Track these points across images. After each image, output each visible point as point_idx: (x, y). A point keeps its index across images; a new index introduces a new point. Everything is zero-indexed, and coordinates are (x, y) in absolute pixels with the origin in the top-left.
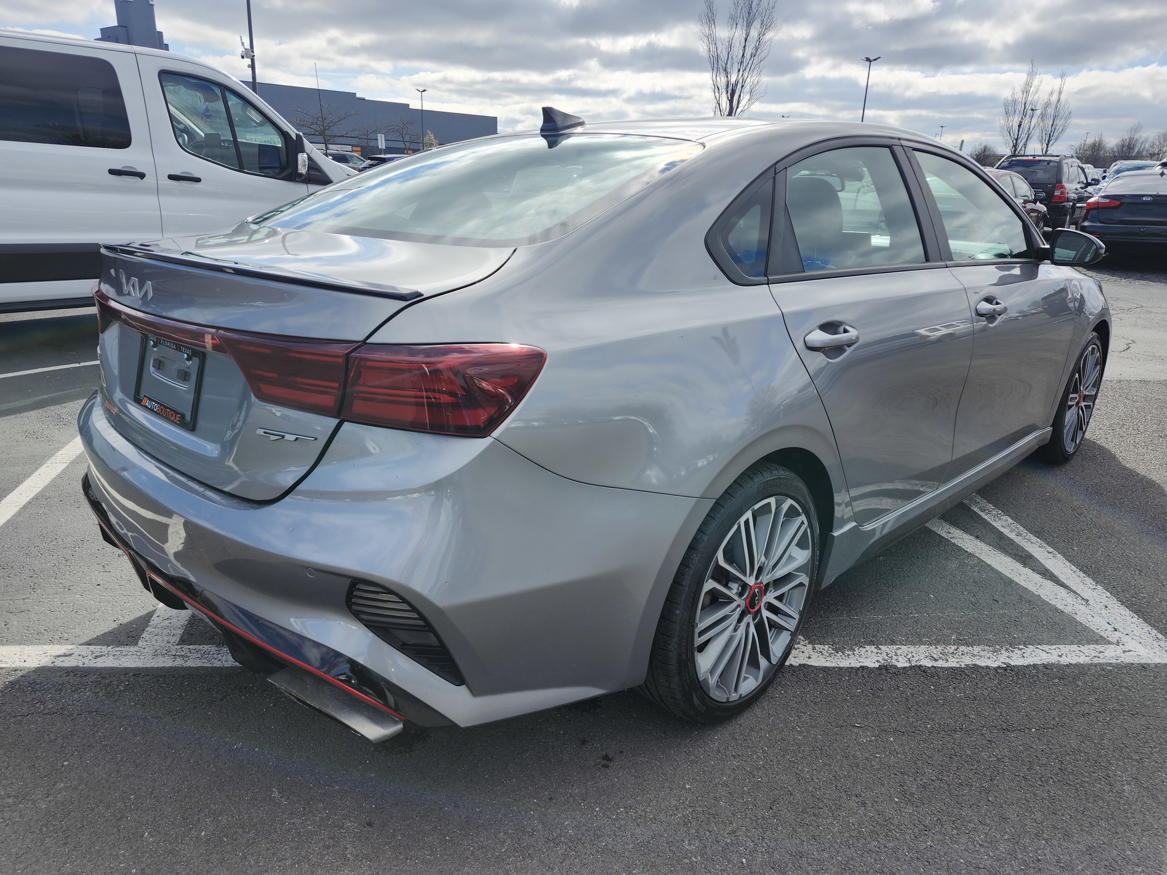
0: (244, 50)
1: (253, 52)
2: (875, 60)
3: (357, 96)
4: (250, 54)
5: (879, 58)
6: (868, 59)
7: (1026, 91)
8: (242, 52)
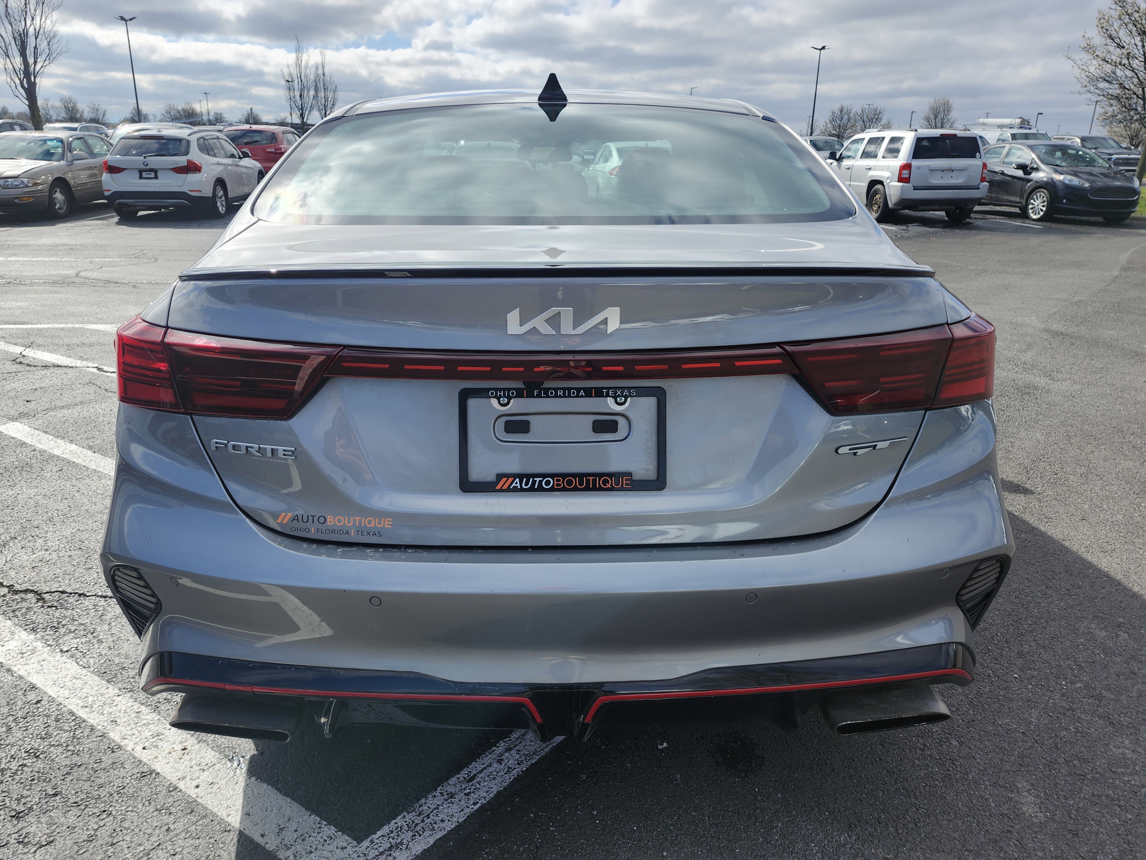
2: (131, 20)
5: (135, 18)
6: (123, 18)
7: (298, 65)
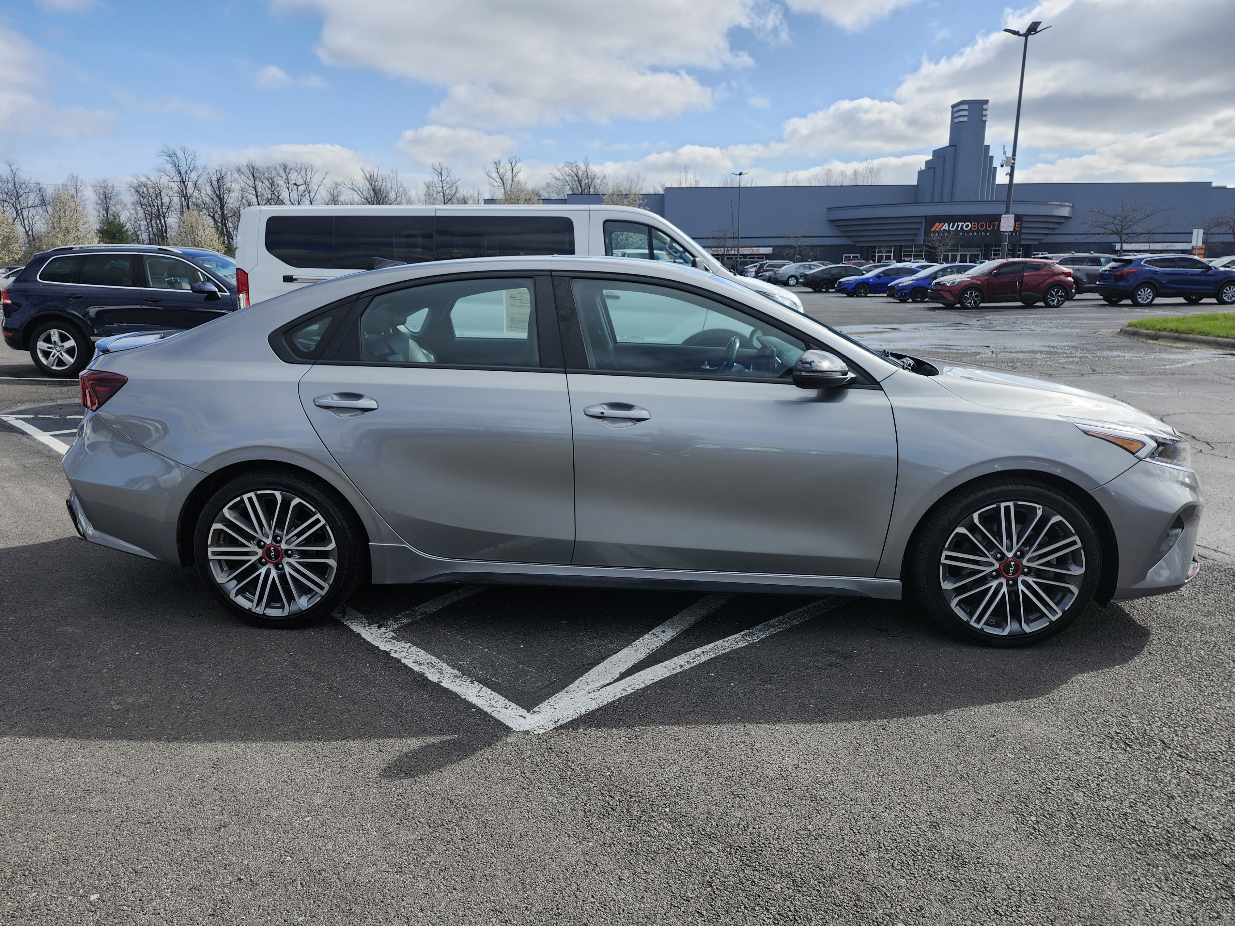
0: (1005, 159)
1: (1014, 159)
3: (1214, 185)
4: (1010, 162)
8: (1003, 161)
